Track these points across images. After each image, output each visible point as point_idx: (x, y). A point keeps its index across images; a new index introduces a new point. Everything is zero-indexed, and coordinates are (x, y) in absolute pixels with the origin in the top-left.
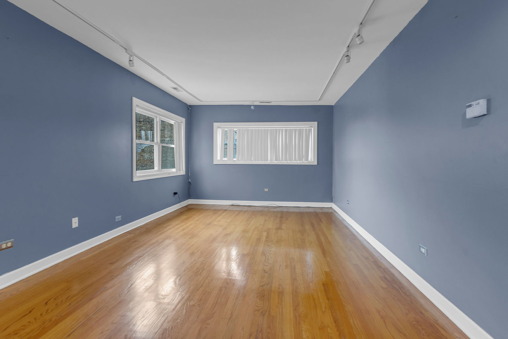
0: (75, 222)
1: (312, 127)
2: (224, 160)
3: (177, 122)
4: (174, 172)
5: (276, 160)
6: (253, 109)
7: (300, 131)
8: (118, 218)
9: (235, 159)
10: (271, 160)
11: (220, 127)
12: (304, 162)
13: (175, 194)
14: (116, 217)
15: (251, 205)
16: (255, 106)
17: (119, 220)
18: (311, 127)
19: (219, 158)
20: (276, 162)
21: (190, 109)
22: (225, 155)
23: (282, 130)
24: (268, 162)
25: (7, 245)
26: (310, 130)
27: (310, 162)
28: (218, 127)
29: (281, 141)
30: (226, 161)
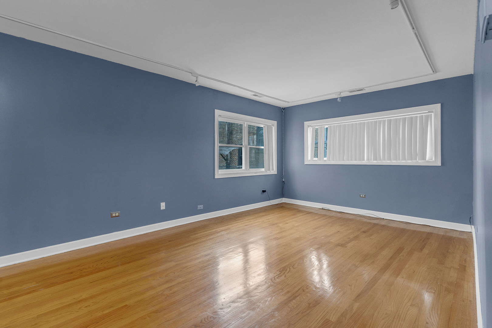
0: (163, 206)
1: (432, 112)
2: (314, 159)
3: (266, 125)
4: (262, 172)
5: (375, 159)
6: (340, 101)
7: (412, 121)
8: (200, 207)
9: (325, 159)
10: (368, 159)
11: (310, 126)
12: (419, 162)
13: (264, 191)
14: (198, 206)
15: (343, 211)
16: (343, 98)
17: (201, 209)
18: (429, 112)
19: (309, 158)
20: (375, 163)
21: (284, 111)
22: (316, 155)
23: (384, 121)
24: (365, 162)
25: (116, 214)
26: (428, 118)
27: (427, 161)
28: (308, 126)
29: (382, 136)
30: (317, 161)
